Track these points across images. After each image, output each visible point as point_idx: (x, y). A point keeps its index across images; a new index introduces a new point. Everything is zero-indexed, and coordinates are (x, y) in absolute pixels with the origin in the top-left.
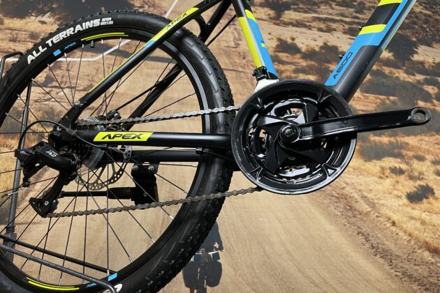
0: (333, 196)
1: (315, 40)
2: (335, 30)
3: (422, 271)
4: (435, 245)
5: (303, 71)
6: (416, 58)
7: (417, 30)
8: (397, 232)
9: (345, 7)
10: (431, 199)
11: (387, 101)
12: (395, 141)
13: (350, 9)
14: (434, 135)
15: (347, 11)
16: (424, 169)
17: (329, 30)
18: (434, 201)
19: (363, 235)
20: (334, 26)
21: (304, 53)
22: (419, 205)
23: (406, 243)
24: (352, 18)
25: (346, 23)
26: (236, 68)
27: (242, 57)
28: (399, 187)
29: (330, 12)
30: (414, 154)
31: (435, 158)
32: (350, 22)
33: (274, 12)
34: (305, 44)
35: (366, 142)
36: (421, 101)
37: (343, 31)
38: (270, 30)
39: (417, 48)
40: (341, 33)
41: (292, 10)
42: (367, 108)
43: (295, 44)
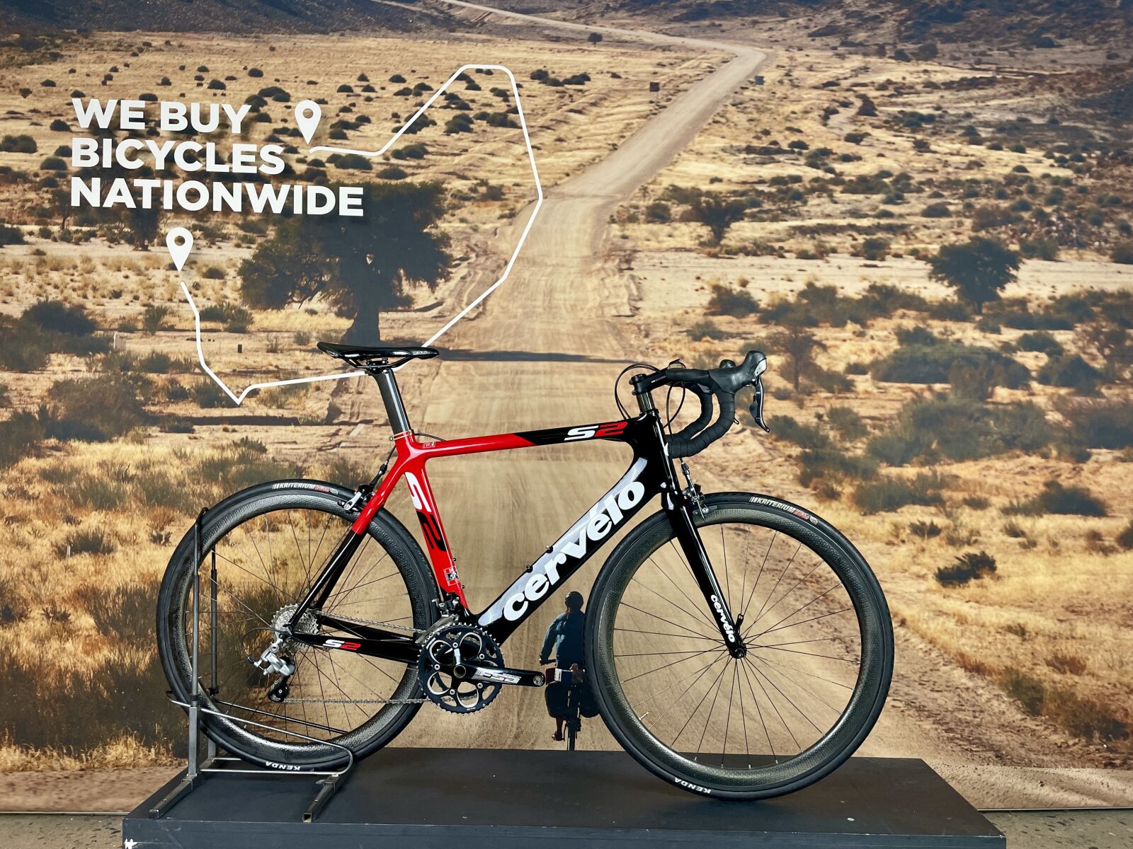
0: (795, 579)
1: (790, 280)
2: (834, 251)
3: (946, 700)
4: (979, 659)
6: (1011, 291)
7: (1030, 222)
8: (907, 636)
9: (863, 192)
10: (987, 580)
11: (927, 395)
12: (930, 474)
13: (874, 197)
14: (1018, 457)
15: (867, 202)
16: (983, 524)
17: (822, 253)
18: (991, 582)
19: (842, 641)
20: (832, 241)
21: (765, 311)
22: (960, 590)
23: (921, 654)
24: (875, 217)
25: (861, 230)
26: (631, 358)
27: (643, 333)
28: (925, 559)
29: (827, 212)
30: (967, 497)
31: (1011, 503)
32: (869, 227)
33: (709, 228)
34: (768, 290)
35: (871, 480)
36: (1003, 387)
37: (852, 250)
38: (700, 270)
39: (1017, 268)
40: (847, 256)
41: (746, 219)
42: (883, 412)
43: (748, 293)
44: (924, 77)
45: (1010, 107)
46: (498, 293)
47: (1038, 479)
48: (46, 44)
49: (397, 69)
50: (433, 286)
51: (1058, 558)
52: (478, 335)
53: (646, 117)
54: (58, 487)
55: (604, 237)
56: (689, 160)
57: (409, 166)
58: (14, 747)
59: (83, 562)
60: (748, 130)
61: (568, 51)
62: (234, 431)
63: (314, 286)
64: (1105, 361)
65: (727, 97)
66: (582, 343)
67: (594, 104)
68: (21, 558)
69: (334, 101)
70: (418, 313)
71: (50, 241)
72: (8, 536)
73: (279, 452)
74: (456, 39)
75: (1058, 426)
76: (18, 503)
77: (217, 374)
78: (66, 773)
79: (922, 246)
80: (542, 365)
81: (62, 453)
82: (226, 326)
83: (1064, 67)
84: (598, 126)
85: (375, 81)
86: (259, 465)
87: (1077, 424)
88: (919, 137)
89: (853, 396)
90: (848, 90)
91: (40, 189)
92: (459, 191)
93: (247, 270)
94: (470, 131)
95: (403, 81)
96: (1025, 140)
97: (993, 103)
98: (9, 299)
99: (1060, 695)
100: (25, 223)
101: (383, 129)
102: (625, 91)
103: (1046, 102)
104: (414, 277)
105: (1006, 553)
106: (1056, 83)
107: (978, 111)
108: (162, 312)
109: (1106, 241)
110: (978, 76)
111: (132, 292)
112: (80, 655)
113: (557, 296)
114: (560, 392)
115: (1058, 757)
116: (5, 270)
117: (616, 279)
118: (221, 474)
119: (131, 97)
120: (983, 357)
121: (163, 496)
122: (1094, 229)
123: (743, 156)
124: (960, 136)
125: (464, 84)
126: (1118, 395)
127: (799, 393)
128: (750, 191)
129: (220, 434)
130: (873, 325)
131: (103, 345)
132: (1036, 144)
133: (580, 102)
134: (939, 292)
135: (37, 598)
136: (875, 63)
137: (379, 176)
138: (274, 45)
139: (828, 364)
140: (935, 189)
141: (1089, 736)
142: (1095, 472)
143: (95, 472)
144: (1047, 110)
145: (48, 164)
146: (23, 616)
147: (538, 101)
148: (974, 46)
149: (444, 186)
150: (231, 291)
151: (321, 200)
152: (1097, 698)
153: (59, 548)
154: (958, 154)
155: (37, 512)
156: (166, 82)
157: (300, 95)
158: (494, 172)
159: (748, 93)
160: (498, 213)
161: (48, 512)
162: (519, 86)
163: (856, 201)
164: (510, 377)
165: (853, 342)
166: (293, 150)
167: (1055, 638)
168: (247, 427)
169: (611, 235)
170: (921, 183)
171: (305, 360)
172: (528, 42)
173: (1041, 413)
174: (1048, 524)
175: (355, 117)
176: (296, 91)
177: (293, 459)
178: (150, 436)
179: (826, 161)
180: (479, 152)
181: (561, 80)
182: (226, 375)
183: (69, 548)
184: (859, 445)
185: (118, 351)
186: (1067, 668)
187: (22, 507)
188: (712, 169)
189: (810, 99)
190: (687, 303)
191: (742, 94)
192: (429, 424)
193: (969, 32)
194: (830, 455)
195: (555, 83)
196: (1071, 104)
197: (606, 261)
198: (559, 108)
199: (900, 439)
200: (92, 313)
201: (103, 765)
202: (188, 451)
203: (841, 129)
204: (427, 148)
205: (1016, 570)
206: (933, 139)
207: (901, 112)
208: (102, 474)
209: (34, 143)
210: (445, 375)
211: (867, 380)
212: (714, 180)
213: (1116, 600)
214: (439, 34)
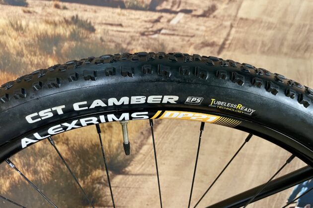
62: (65, 8)
73: (106, 32)
86: (89, 43)
118: (54, 48)
121: (4, 63)
129: (52, 10)
168: (74, 5)
177: (119, 40)
192: (241, 19)
202: (24, 23)
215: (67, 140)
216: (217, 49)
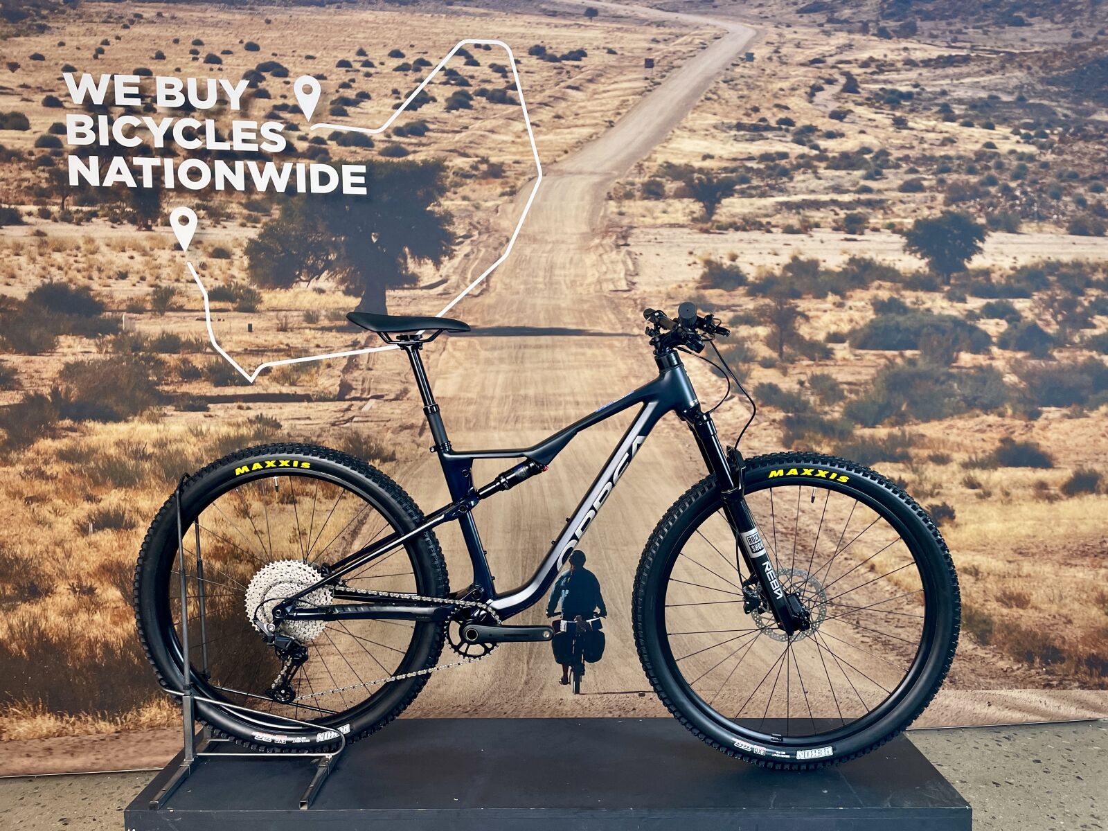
1: (776, 254)
2: (817, 225)
3: (907, 635)
5: (749, 320)
6: (977, 262)
7: (995, 196)
8: (876, 579)
9: (845, 169)
10: (947, 527)
11: (899, 361)
12: (899, 433)
13: (855, 172)
14: (978, 416)
15: (849, 178)
16: (944, 477)
17: (807, 227)
18: (951, 530)
20: (816, 216)
21: (753, 284)
23: (887, 595)
24: (856, 192)
25: (842, 205)
26: (628, 331)
27: (639, 307)
29: (811, 187)
30: (932, 454)
31: (970, 458)
32: (850, 202)
33: (702, 204)
34: (756, 264)
35: (846, 440)
36: (967, 352)
37: (834, 224)
38: (692, 245)
39: (983, 241)
40: (829, 230)
41: (736, 195)
42: (859, 377)
43: (737, 267)
44: (904, 54)
45: (983, 84)
46: (501, 270)
47: (994, 435)
48: (32, 15)
49: (395, 43)
50: (437, 264)
51: (1009, 506)
52: (483, 311)
53: (641, 94)
54: (76, 466)
55: (602, 214)
56: (683, 137)
57: (411, 144)
58: (48, 715)
59: (106, 538)
60: (739, 107)
61: (565, 26)
62: (249, 408)
63: (321, 265)
64: (1058, 327)
65: (719, 74)
66: (582, 318)
67: (590, 81)
68: (43, 536)
69: (334, 77)
70: (424, 291)
71: (50, 221)
72: (29, 515)
73: (293, 428)
74: (454, 13)
75: (1014, 386)
76: (37, 483)
77: (229, 353)
78: (101, 736)
79: (898, 220)
80: (544, 340)
81: (78, 434)
82: (235, 305)
83: (1032, 45)
84: (595, 102)
85: (375, 55)
86: (275, 439)
87: (1031, 384)
88: (898, 114)
89: (832, 363)
90: (833, 67)
91: (36, 168)
92: (461, 169)
93: (253, 249)
94: (470, 107)
95: (402, 56)
96: (994, 117)
97: (967, 80)
98: (11, 281)
99: (1007, 627)
100: (23, 203)
101: (384, 105)
102: (620, 67)
103: (1015, 80)
104: (419, 255)
105: (965, 503)
106: (1024, 61)
107: (952, 89)
108: (170, 292)
109: (1064, 214)
110: (954, 54)
111: (138, 273)
112: (109, 625)
113: (557, 272)
114: (561, 365)
115: (1003, 680)
116: (6, 252)
117: (614, 255)
119: (124, 72)
120: (950, 325)
122: (1054, 203)
123: (733, 133)
124: (936, 113)
125: (463, 60)
126: (1068, 358)
127: (783, 361)
128: (740, 167)
129: (235, 411)
130: (851, 296)
131: (113, 326)
132: (1004, 121)
133: (577, 78)
134: (913, 263)
135: (62, 574)
136: (859, 41)
137: (382, 153)
138: (269, 18)
139: (810, 334)
140: (912, 165)
141: (1031, 661)
142: (1044, 428)
143: (112, 451)
144: (1016, 87)
145: (43, 142)
146: (49, 591)
147: (536, 77)
148: (950, 24)
149: (446, 163)
150: (238, 271)
151: (324, 179)
152: (1039, 628)
153: (81, 526)
154: (933, 130)
155: (57, 492)
156: (160, 56)
157: (299, 70)
158: (494, 149)
159: (739, 70)
160: (499, 190)
161: (66, 490)
162: (517, 62)
163: (839, 177)
164: (514, 353)
165: (833, 313)
166: (293, 127)
167: (1004, 577)
168: (258, 404)
169: (609, 212)
170: (899, 159)
171: (315, 338)
172: (525, 17)
173: (999, 376)
174: (1002, 476)
175: (355, 93)
176: (295, 66)
177: (308, 434)
178: (165, 415)
179: (812, 138)
180: (479, 129)
181: (558, 55)
182: (238, 354)
183: (91, 525)
184: (837, 408)
185: (128, 332)
186: (1014, 603)
187: (41, 487)
188: (702, 145)
189: (797, 76)
190: (680, 278)
191: (733, 71)
192: (438, 398)
193: (945, 10)
194: (810, 418)
195: (553, 59)
196: (1039, 81)
197: (603, 238)
198: (557, 84)
199: (874, 403)
200: (99, 294)
201: (138, 726)
202: (204, 428)
203: (826, 106)
204: (427, 124)
205: (972, 518)
206: (911, 116)
207: (882, 89)
208: (120, 453)
209: (27, 120)
210: (451, 350)
211: (845, 348)
212: (706, 157)
213: (1058, 541)
214: (437, 7)
215: (253, 556)
216: (418, 431)
